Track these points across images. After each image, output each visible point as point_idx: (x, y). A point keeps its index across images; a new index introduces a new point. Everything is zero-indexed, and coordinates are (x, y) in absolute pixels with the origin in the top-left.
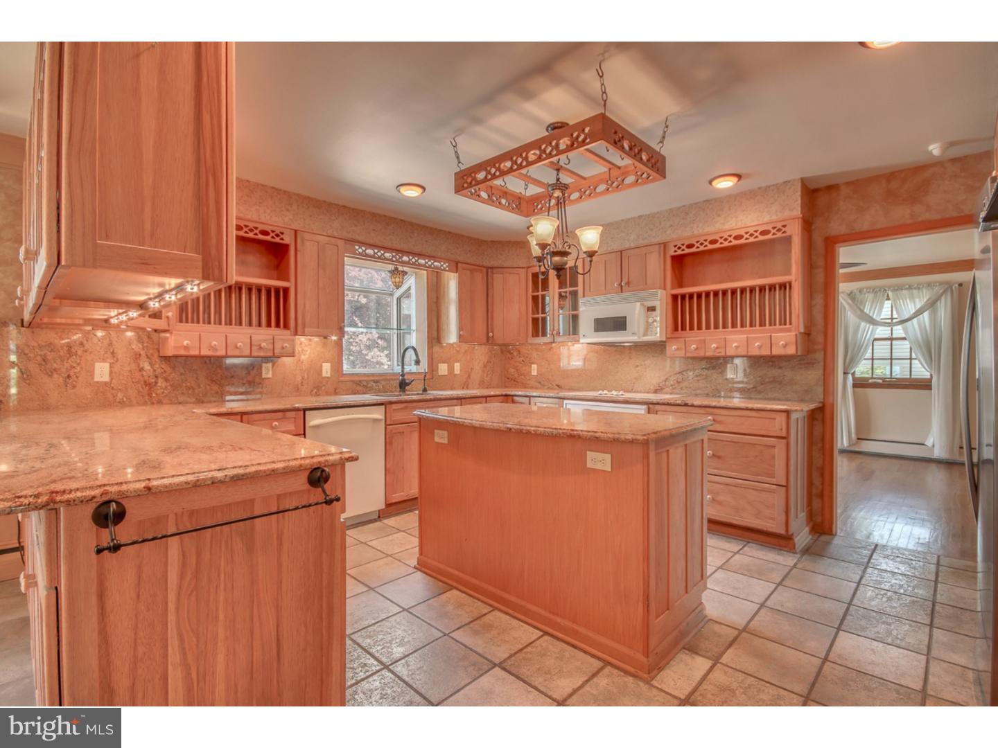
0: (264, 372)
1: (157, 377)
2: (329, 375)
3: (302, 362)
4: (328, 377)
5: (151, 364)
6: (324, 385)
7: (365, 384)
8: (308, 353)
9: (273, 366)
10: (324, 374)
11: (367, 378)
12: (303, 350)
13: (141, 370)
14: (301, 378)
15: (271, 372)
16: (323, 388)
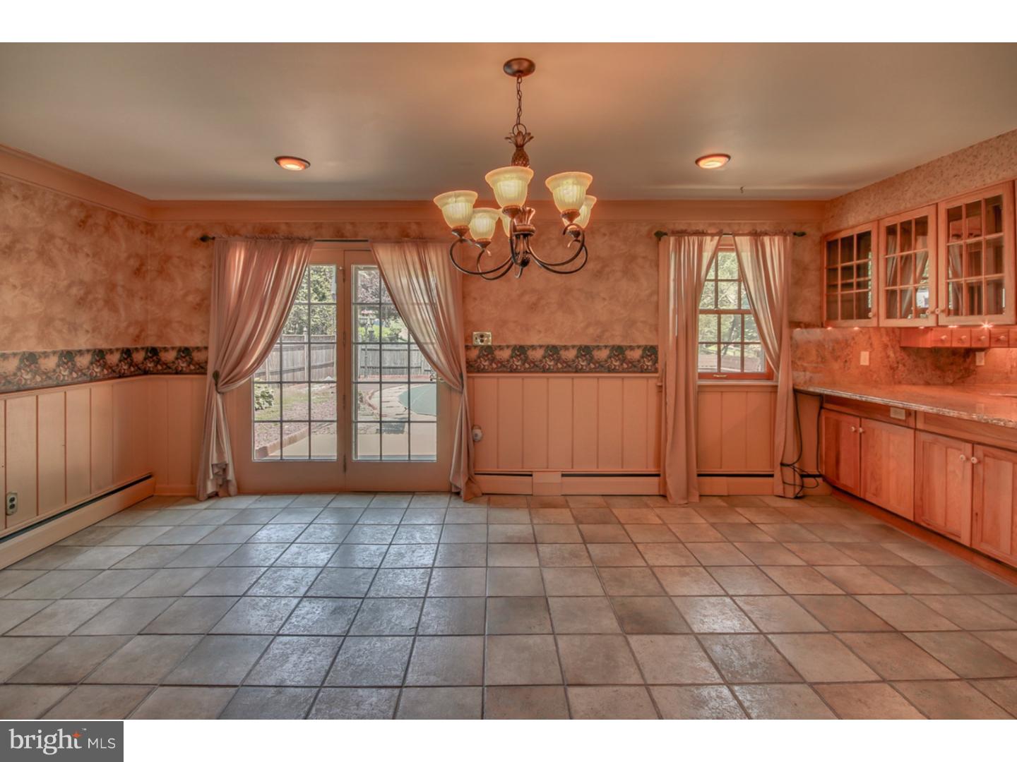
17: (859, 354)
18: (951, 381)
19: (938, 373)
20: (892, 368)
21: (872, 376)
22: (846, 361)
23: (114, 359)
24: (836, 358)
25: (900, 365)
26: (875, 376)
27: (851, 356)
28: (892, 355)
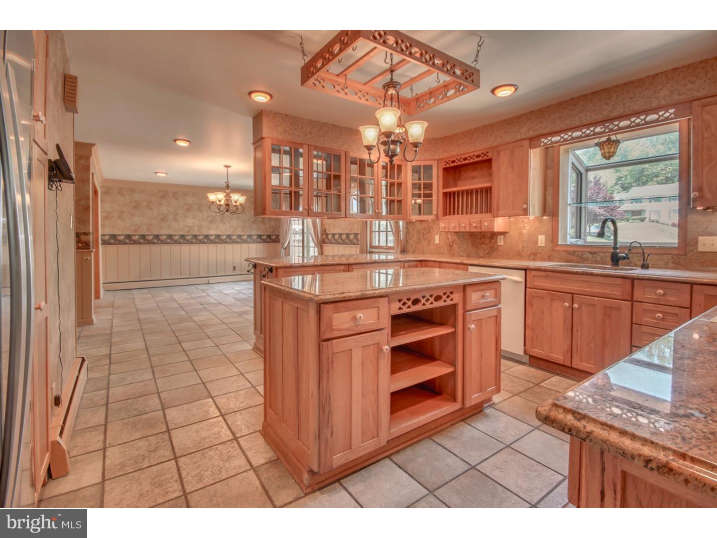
0: (498, 241)
1: (453, 242)
2: (543, 245)
3: (523, 235)
4: (543, 247)
5: (451, 236)
6: (539, 253)
7: (579, 254)
8: (527, 228)
9: (504, 237)
10: (540, 244)
11: (582, 249)
12: (524, 226)
13: (448, 239)
14: (522, 246)
15: (502, 242)
16: (539, 255)
17: (434, 237)
18: (482, 255)
19: (475, 249)
20: (450, 245)
21: (440, 250)
22: (429, 241)
23: (265, 237)
24: (425, 239)
25: (454, 244)
26: (442, 250)
27: (431, 238)
28: (450, 238)
